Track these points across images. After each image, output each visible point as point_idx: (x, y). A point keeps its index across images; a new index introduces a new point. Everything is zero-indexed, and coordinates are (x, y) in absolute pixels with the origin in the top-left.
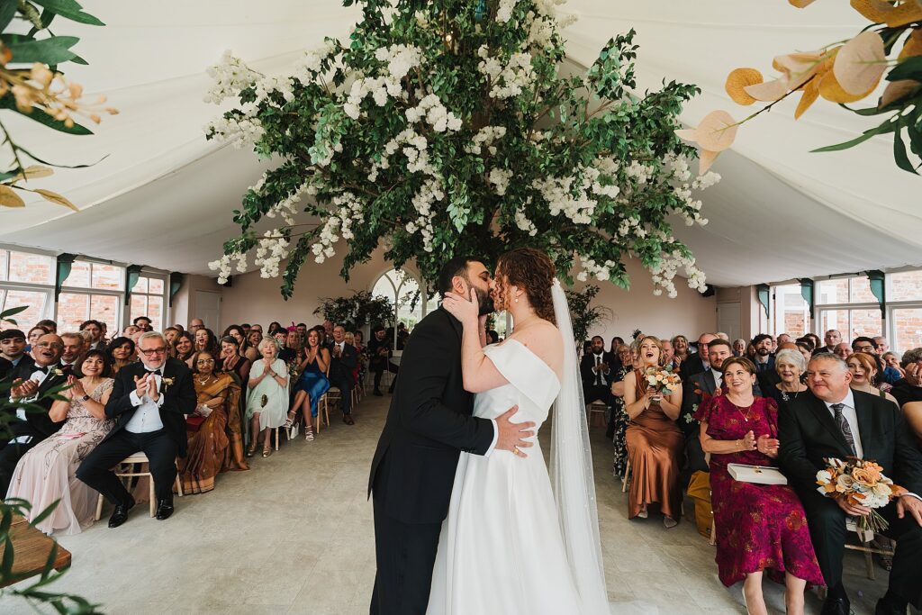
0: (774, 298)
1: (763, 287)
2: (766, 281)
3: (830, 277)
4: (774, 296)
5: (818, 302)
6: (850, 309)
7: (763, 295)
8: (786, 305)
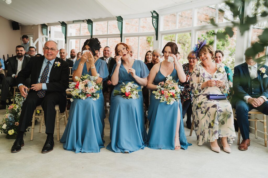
0: (50, 33)
1: (44, 26)
2: (46, 23)
3: (73, 22)
4: (50, 32)
5: (68, 35)
6: (80, 39)
7: (44, 30)
8: (55, 37)
